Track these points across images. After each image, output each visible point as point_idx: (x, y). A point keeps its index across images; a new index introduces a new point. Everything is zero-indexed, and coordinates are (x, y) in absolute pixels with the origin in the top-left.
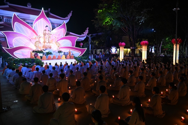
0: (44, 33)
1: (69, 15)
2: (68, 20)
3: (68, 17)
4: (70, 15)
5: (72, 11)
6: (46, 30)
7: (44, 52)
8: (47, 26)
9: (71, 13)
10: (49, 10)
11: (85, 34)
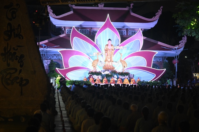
0: (106, 49)
1: (157, 13)
2: (156, 23)
3: (156, 17)
4: (159, 13)
5: (162, 7)
6: (107, 45)
7: (103, 74)
8: (110, 40)
9: (161, 9)
10: (131, 6)
11: (181, 43)
